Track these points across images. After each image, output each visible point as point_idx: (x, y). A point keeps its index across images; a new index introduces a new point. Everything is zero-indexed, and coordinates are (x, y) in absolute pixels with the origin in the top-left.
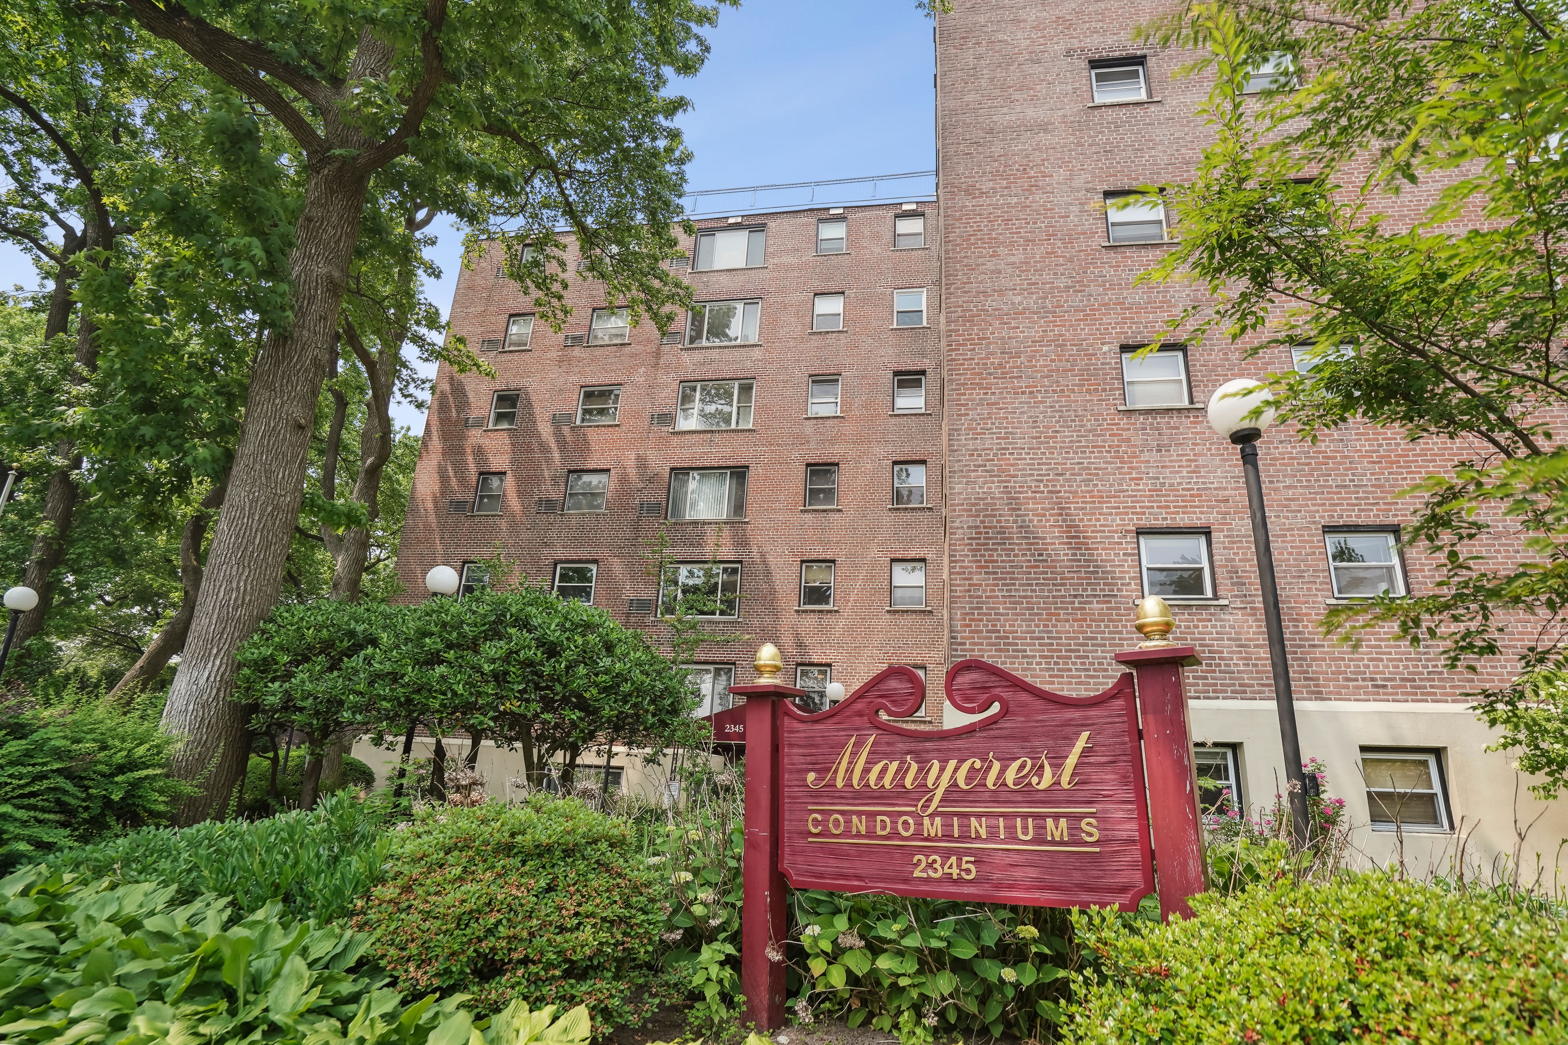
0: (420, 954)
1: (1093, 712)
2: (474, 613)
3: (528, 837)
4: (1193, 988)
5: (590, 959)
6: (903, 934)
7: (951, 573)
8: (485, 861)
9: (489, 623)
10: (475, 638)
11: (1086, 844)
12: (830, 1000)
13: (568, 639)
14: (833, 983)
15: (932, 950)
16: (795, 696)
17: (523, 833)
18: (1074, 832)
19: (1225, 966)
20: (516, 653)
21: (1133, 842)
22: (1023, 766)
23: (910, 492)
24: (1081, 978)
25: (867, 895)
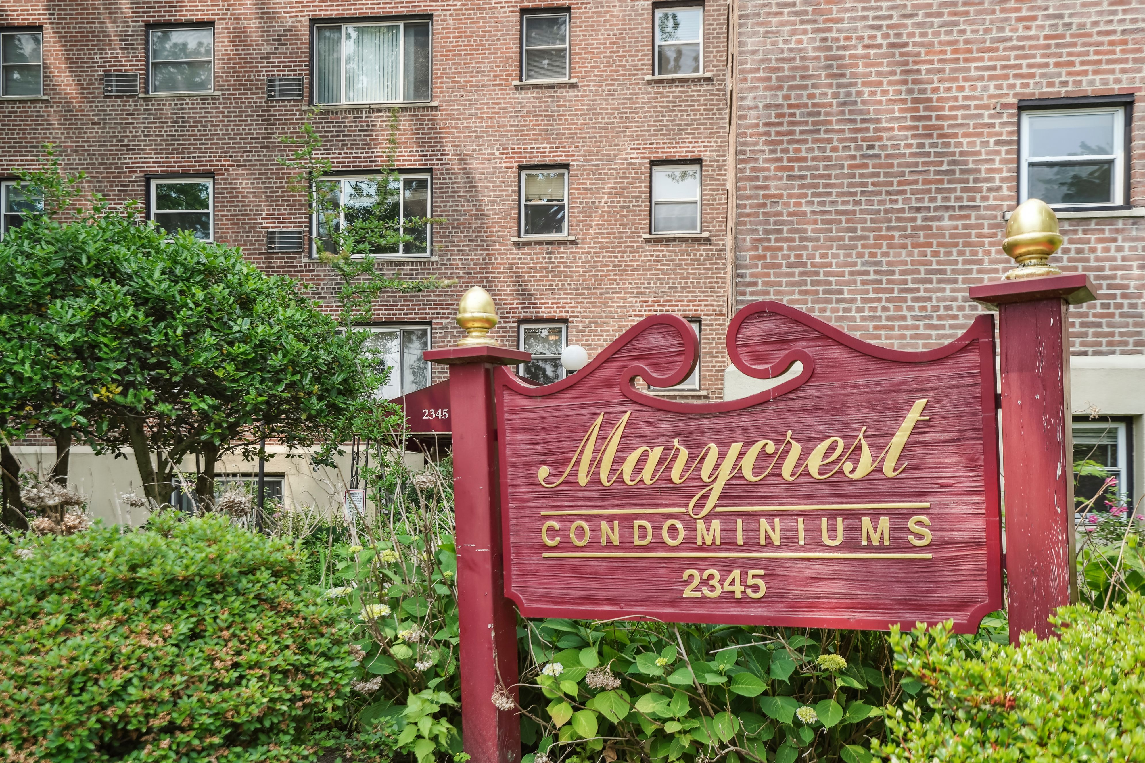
0: (20, 731)
1: (932, 372)
2: (29, 256)
3: (156, 570)
4: (1045, 721)
5: (260, 720)
6: (672, 668)
7: (738, 179)
8: (98, 605)
9: (55, 271)
10: (37, 296)
11: (913, 548)
12: (578, 754)
13: (182, 292)
14: (581, 733)
15: (706, 687)
16: (517, 362)
17: (148, 564)
18: (898, 534)
19: (1091, 694)
20: (106, 315)
21: (978, 545)
22: (832, 449)
23: (679, 53)
24: (900, 713)
25: (622, 623)
